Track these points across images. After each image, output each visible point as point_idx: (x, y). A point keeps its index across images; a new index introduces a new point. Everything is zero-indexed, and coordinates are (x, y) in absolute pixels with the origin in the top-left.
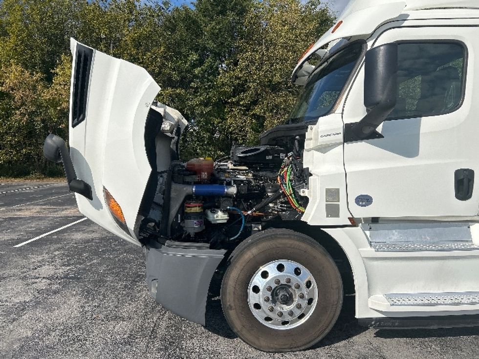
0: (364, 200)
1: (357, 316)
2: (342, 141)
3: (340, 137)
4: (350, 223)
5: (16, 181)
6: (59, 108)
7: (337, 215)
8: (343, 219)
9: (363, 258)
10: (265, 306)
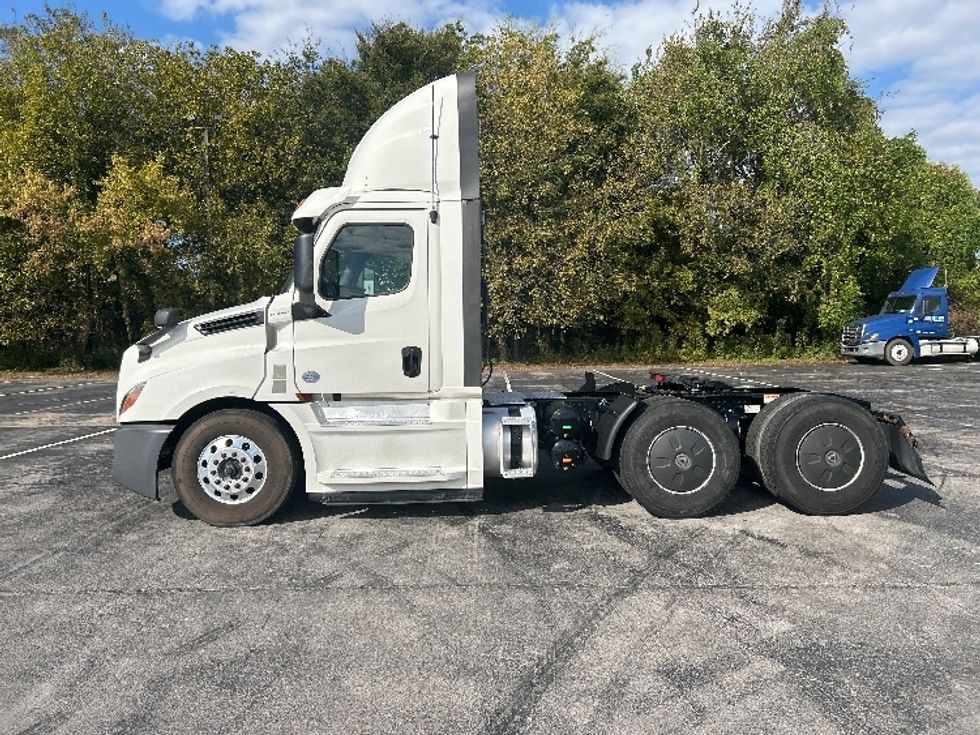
0: (312, 377)
1: (307, 491)
2: (291, 319)
3: (289, 316)
4: (297, 399)
5: (32, 377)
6: (105, 248)
7: (284, 391)
8: (291, 395)
9: (310, 432)
10: (213, 479)
